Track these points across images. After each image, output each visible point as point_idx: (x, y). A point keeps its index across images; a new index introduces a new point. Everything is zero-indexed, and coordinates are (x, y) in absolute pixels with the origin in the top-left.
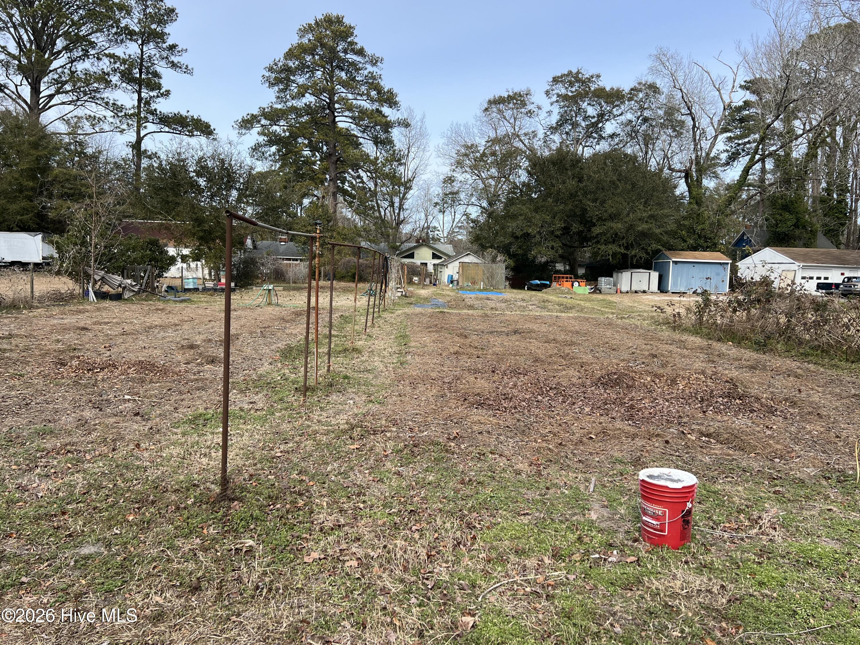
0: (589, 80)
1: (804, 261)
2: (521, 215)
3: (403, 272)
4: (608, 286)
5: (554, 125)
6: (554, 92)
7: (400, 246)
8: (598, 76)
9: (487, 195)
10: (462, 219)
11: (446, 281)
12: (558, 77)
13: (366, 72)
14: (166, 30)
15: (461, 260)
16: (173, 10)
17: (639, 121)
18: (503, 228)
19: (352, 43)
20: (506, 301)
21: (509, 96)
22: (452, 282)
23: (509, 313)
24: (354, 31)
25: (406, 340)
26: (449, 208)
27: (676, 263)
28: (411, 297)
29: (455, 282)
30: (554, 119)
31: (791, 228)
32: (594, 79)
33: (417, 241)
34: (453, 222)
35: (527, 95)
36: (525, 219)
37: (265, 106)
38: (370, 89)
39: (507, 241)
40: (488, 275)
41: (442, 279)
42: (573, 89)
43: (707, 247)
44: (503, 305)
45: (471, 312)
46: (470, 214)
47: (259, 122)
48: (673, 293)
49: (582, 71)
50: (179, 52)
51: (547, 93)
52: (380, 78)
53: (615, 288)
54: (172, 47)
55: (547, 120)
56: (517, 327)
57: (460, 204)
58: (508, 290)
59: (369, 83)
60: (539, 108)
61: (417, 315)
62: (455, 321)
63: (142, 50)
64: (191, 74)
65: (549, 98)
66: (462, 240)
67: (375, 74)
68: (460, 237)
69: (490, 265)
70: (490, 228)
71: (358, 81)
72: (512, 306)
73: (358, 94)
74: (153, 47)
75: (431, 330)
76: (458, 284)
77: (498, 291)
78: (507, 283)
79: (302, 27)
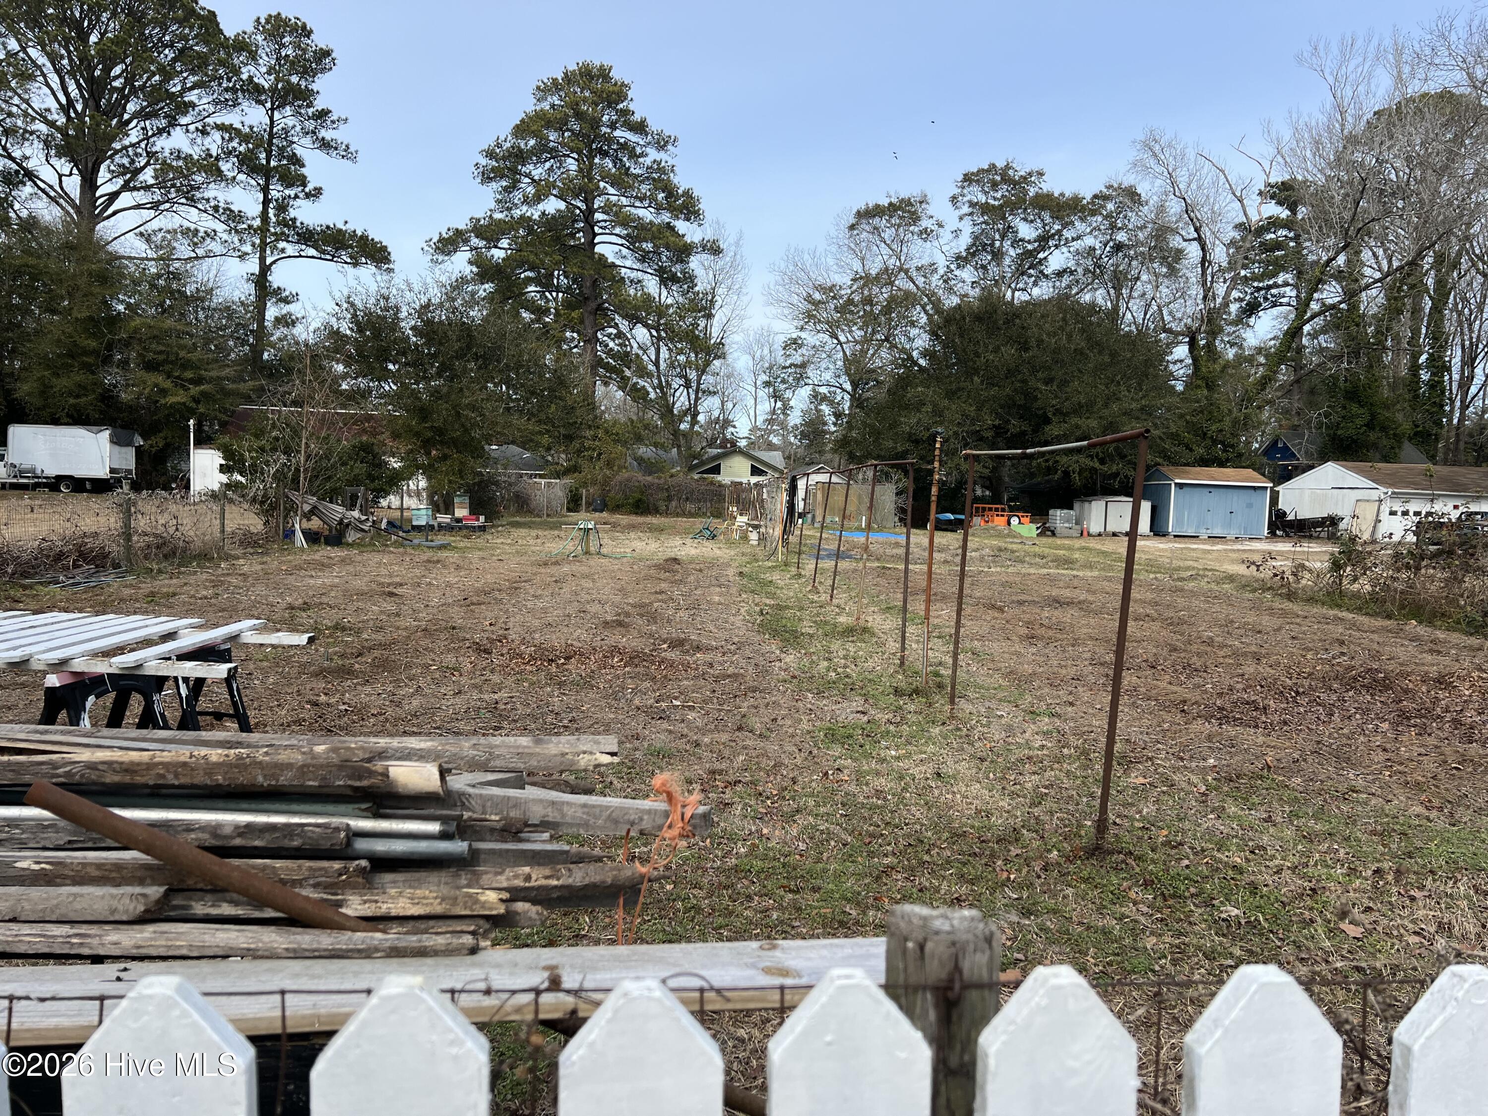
0: (1024, 179)
1: (1391, 485)
2: (925, 404)
4: (1067, 525)
5: (964, 254)
6: (965, 199)
8: (1041, 174)
12: (973, 174)
13: (648, 161)
14: (314, 87)
16: (327, 53)
17: (1108, 249)
18: (892, 426)
19: (626, 112)
21: (891, 204)
24: (629, 93)
27: (1180, 486)
29: (809, 516)
30: (964, 242)
31: (1362, 431)
32: (1033, 179)
35: (921, 203)
36: (933, 411)
37: (479, 214)
38: (656, 189)
39: (901, 448)
42: (999, 195)
43: (1227, 460)
47: (466, 241)
48: (1175, 536)
49: (1014, 166)
50: (333, 122)
51: (954, 199)
52: (672, 171)
53: (1078, 527)
54: (323, 114)
55: (953, 244)
58: (903, 530)
59: (654, 179)
60: (940, 225)
63: (271, 118)
64: (354, 159)
65: (957, 208)
67: (663, 164)
70: (866, 425)
71: (637, 176)
73: (636, 197)
74: (290, 113)
76: (814, 519)
77: (890, 531)
78: (897, 518)
79: (540, 83)
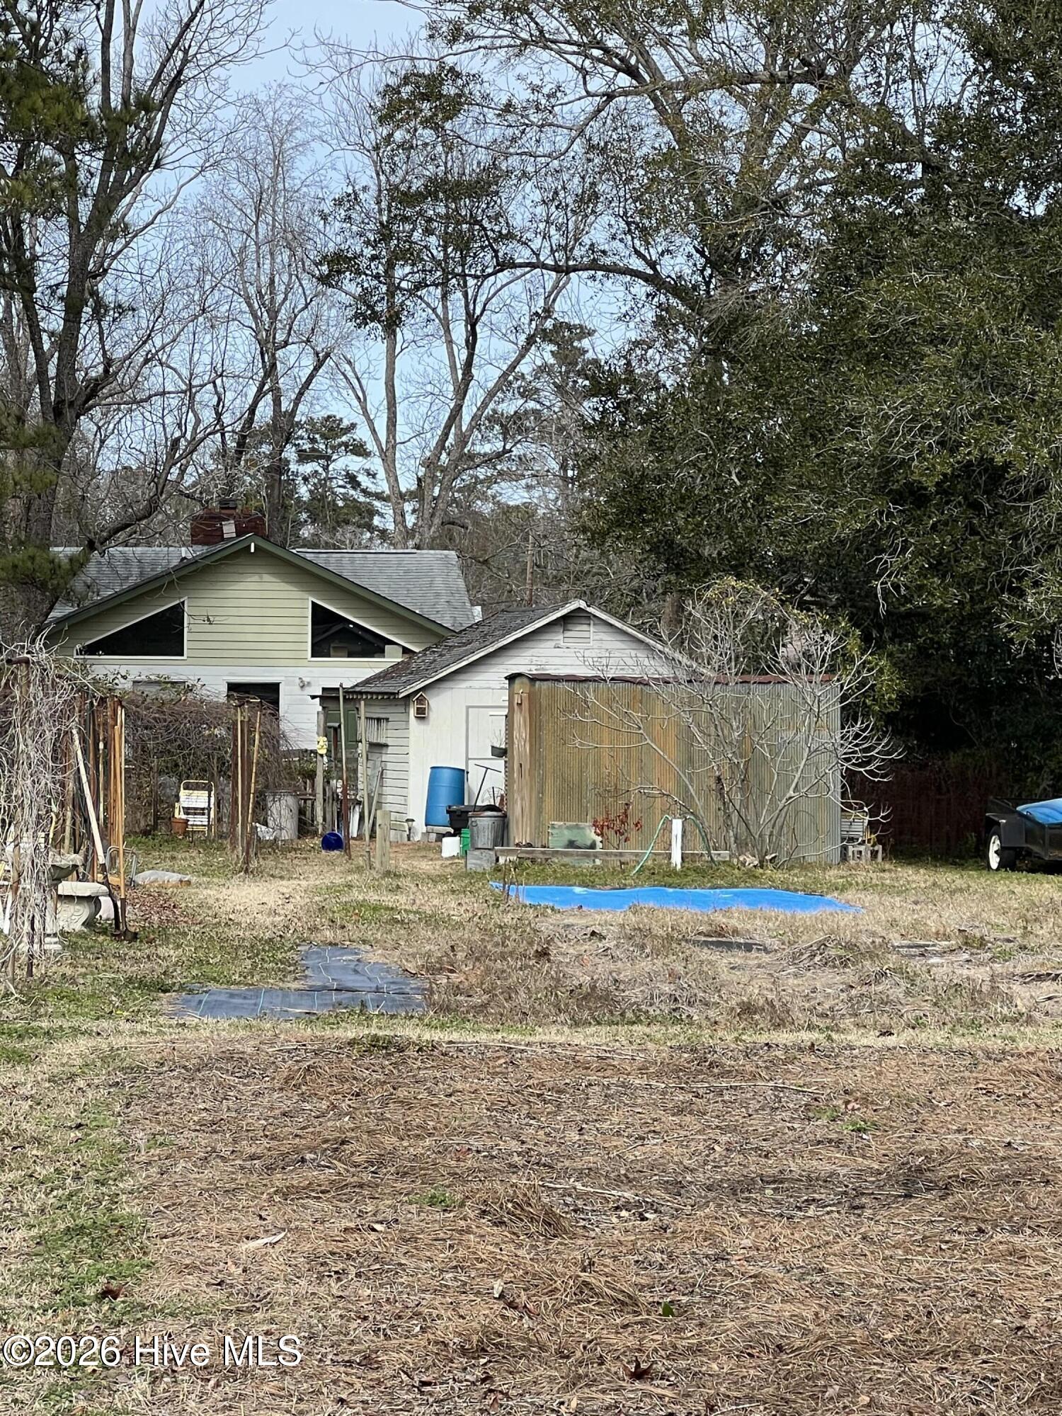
2: (938, 340)
3: (100, 758)
7: (77, 565)
9: (699, 199)
10: (525, 368)
11: (417, 810)
15: (523, 662)
18: (813, 431)
20: (851, 953)
22: (459, 820)
23: (871, 1039)
25: (116, 1256)
26: (433, 295)
28: (161, 934)
29: (485, 823)
33: (205, 530)
34: (462, 391)
36: (968, 366)
39: (846, 527)
40: (718, 766)
41: (391, 801)
44: (829, 983)
45: (591, 1039)
46: (585, 332)
56: (923, 1142)
57: (505, 264)
58: (866, 871)
61: (196, 1070)
62: (478, 1109)
66: (527, 512)
68: (513, 494)
69: (730, 693)
70: (724, 432)
72: (893, 989)
75: (297, 1178)
76: (502, 834)
77: (798, 878)
78: (860, 822)
